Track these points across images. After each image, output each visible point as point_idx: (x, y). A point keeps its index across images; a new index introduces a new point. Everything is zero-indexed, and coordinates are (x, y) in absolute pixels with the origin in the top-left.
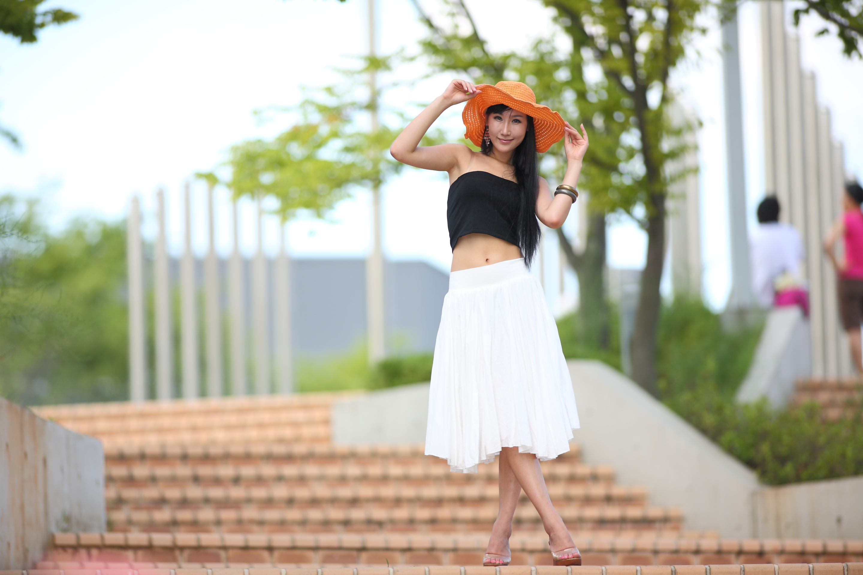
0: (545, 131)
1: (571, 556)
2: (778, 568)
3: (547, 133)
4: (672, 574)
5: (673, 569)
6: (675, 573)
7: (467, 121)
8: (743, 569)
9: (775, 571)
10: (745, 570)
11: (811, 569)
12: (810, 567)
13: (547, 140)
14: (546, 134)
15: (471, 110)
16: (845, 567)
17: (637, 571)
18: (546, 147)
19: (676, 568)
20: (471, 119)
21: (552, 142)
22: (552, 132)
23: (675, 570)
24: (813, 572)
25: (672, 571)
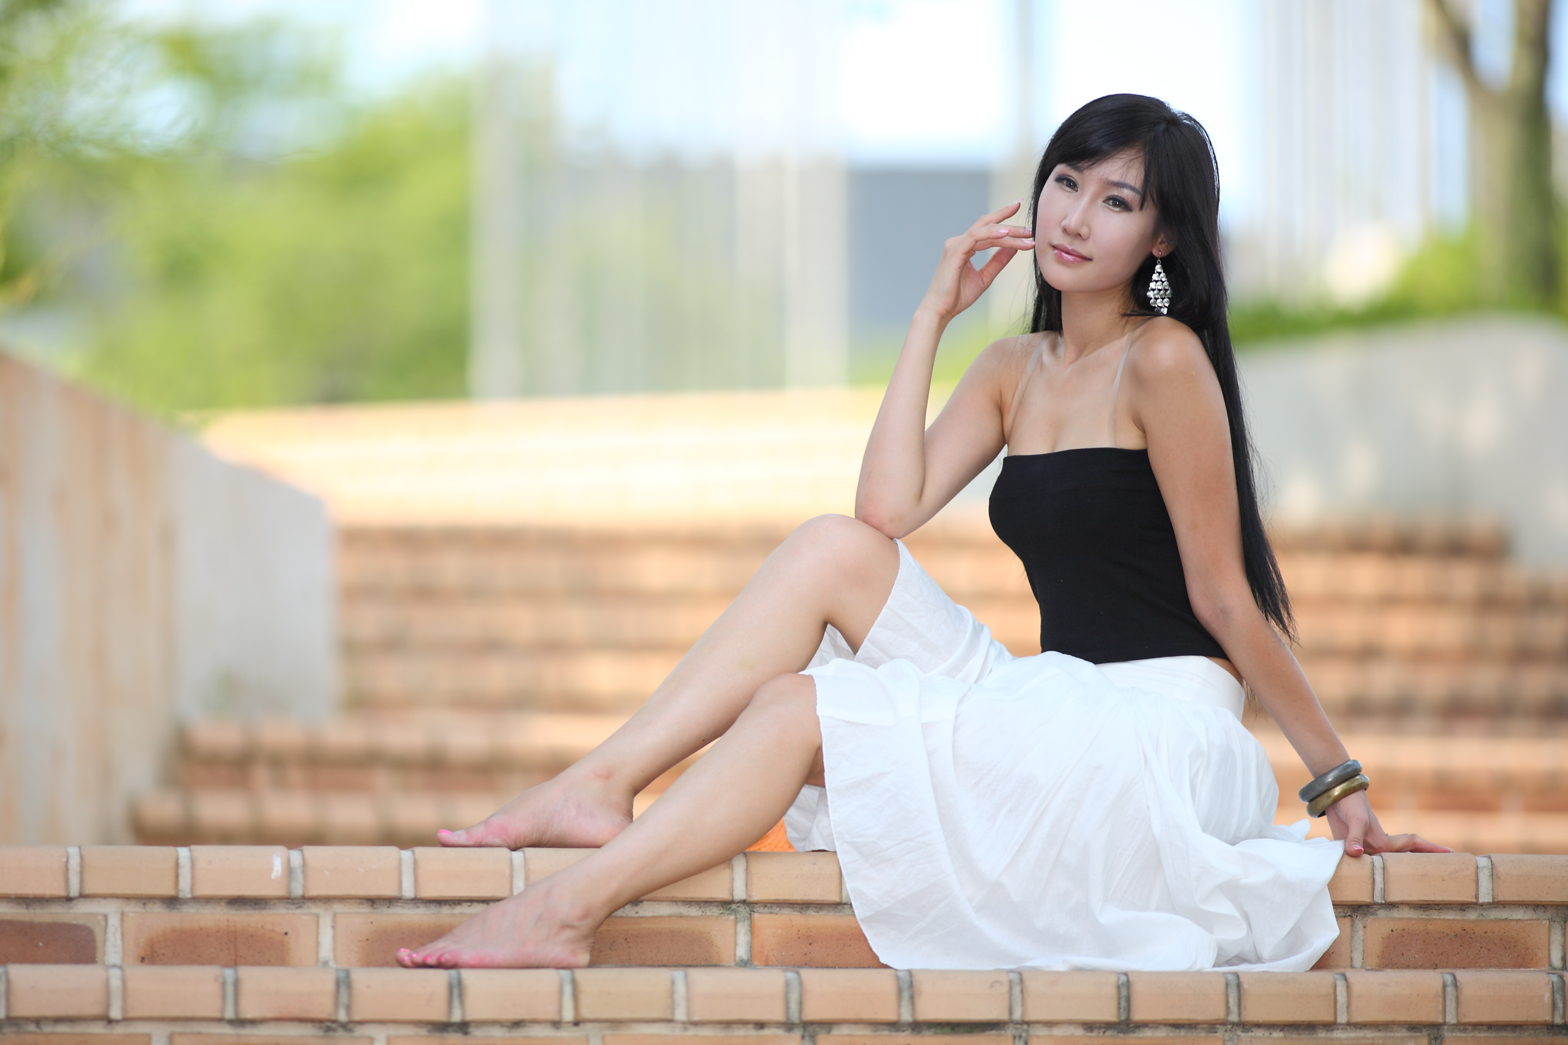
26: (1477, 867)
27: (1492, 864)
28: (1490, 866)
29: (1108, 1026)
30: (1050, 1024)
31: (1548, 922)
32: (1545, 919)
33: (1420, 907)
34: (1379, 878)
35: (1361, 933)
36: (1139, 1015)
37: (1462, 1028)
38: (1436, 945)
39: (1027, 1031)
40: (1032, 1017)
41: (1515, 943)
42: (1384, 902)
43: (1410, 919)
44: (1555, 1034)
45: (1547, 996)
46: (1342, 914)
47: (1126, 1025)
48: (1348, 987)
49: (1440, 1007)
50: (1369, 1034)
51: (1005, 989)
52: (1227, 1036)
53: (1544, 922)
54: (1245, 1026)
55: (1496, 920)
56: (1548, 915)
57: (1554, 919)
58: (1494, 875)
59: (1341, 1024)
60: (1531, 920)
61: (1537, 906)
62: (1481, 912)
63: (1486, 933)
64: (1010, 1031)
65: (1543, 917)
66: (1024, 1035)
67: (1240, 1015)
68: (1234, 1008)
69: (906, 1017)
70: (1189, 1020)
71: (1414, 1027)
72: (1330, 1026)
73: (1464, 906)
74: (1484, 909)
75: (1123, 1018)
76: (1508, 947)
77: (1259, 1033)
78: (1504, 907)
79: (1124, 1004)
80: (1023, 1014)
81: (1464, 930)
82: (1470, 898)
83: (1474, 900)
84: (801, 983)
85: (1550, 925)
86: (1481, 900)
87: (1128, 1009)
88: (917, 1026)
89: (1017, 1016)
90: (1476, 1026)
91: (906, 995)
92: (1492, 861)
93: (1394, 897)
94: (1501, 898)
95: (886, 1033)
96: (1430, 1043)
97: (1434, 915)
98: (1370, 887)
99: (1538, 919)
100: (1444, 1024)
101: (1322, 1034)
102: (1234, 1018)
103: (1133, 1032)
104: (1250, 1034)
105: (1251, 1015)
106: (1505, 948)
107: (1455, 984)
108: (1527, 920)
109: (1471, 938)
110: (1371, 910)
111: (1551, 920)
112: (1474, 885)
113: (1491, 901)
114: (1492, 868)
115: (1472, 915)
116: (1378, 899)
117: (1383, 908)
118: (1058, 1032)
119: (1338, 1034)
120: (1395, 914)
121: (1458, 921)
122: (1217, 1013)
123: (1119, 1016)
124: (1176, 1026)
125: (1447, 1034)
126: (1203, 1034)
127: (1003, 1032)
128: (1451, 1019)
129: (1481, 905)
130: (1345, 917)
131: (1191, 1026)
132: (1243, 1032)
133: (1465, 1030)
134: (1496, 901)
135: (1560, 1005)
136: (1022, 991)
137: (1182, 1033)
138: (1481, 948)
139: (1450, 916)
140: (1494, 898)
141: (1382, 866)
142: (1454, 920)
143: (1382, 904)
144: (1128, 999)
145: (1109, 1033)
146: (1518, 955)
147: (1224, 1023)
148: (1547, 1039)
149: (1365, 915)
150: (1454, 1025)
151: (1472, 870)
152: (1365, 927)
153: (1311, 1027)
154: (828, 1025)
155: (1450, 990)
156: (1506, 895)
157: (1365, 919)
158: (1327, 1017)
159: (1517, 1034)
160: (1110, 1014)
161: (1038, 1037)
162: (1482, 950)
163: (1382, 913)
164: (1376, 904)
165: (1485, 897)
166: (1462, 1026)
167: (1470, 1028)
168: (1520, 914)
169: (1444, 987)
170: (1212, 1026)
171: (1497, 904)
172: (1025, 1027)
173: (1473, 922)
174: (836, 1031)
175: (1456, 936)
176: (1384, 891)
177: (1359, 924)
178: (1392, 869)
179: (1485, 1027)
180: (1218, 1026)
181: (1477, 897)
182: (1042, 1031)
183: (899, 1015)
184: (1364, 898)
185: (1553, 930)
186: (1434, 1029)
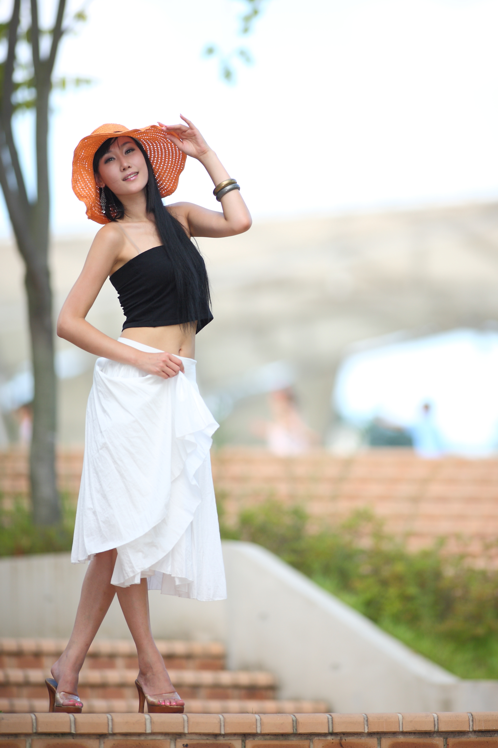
0: (164, 165)
1: (174, 704)
2: (402, 718)
3: (167, 166)
4: (293, 724)
5: (294, 719)
6: (296, 723)
7: (81, 195)
8: (366, 719)
9: (399, 722)
10: (368, 720)
11: (436, 719)
12: (435, 717)
13: (171, 175)
14: (167, 168)
15: (79, 181)
16: (470, 717)
17: (256, 720)
18: (174, 182)
19: (297, 717)
20: (84, 191)
21: (178, 173)
22: (172, 162)
23: (296, 720)
24: (438, 723)
25: (293, 721)
26: (145, 720)
28: (150, 718)
33: (124, 735)
34: (110, 723)
43: (120, 740)
55: (150, 740)
56: (169, 737)
57: (172, 739)
58: (152, 722)
60: (164, 739)
61: (167, 734)
62: (146, 737)
63: (147, 745)
73: (139, 734)
74: (147, 735)
81: (139, 744)
82: (144, 731)
93: (116, 731)
97: (129, 738)
98: (107, 727)
99: (166, 739)
108: (162, 740)
110: (107, 736)
112: (144, 726)
115: (142, 738)
116: (110, 732)
120: (115, 738)
121: (137, 740)
130: (97, 739)
139: (134, 738)
140: (152, 731)
141: (111, 719)
143: (111, 734)
149: (104, 738)
152: (104, 743)
156: (157, 730)
157: (104, 740)
163: (110, 737)
165: (148, 731)
168: (159, 737)
171: (153, 734)
176: (112, 728)
178: (115, 720)
181: (146, 731)
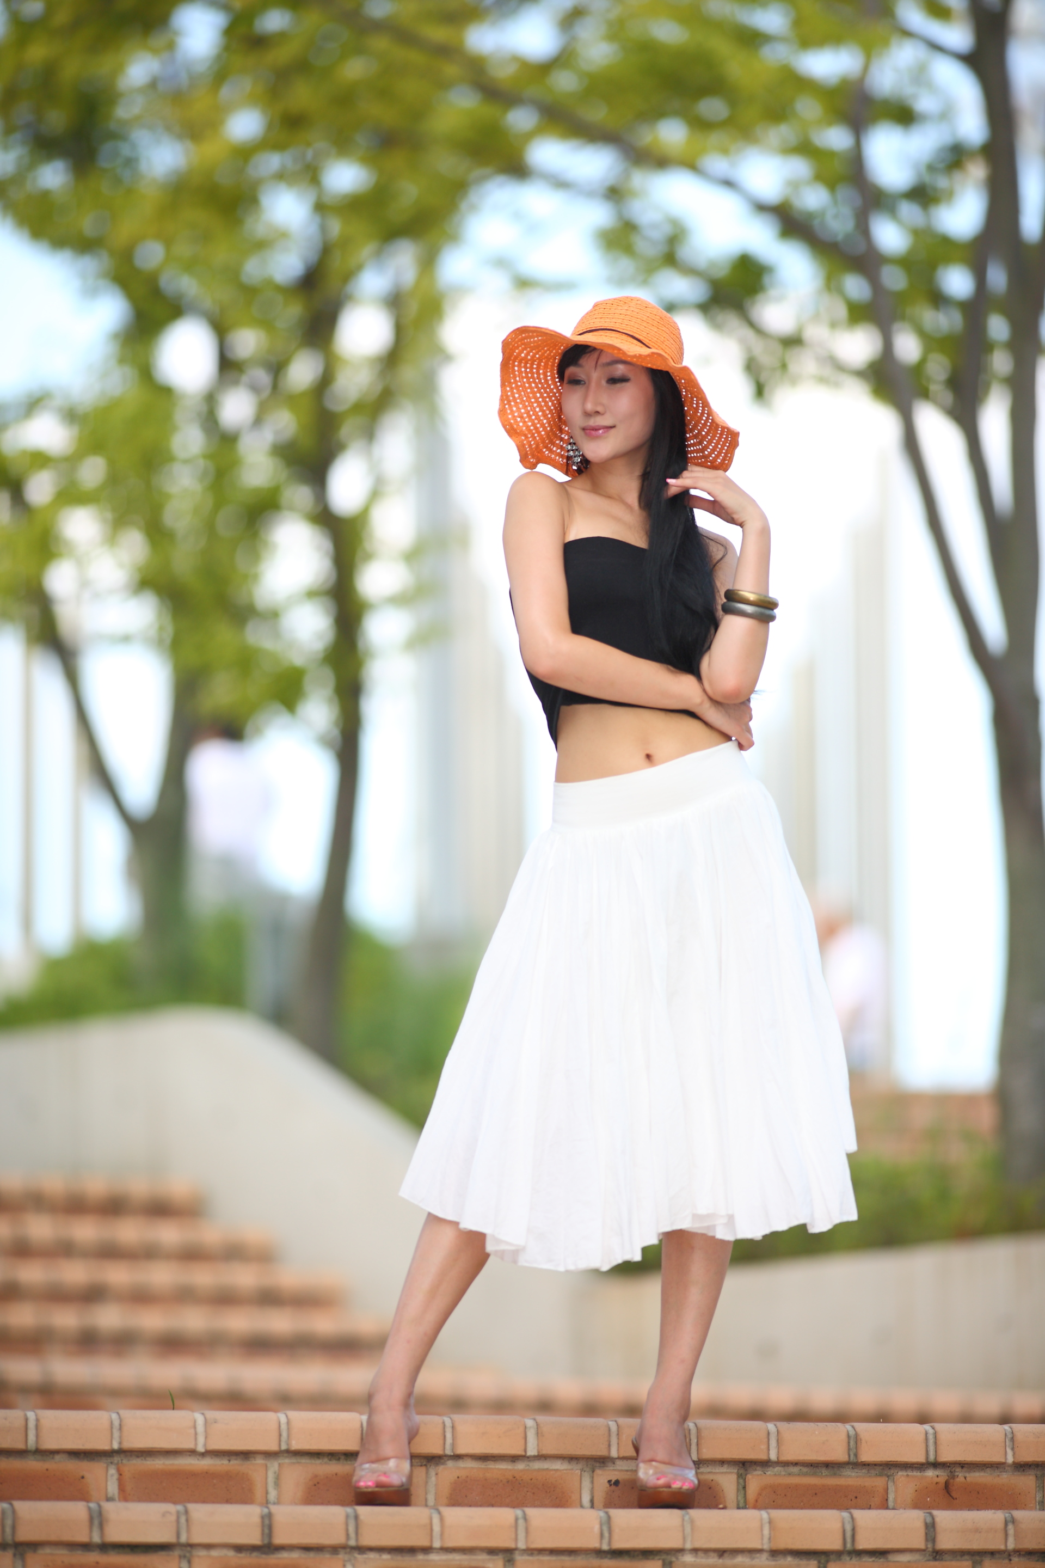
4: (849, 1442)
6: (856, 1442)
7: (516, 429)
17: (768, 1433)
23: (857, 1435)
25: (849, 1438)
26: (526, 1427)
27: (537, 1425)
28: (535, 1427)
29: (253, 1548)
30: (209, 1547)
31: (580, 1471)
32: (577, 1469)
33: (480, 1459)
35: (433, 1479)
36: (278, 1540)
37: (530, 1552)
38: (492, 1489)
39: (190, 1552)
40: (196, 1539)
41: (554, 1487)
42: (452, 1454)
43: (472, 1468)
44: (602, 1558)
45: (597, 1528)
46: (419, 1464)
47: (268, 1548)
48: (442, 1519)
49: (513, 1536)
50: (457, 1557)
51: (174, 1518)
52: (347, 1557)
53: (577, 1471)
54: (361, 1549)
55: (539, 1470)
56: (580, 1466)
57: (585, 1469)
58: (538, 1434)
59: (436, 1549)
60: (566, 1470)
61: (571, 1459)
62: (528, 1463)
63: (531, 1479)
64: (177, 1553)
65: (576, 1468)
66: (188, 1555)
67: (357, 1540)
68: (352, 1534)
69: (96, 1539)
70: (317, 1544)
71: (492, 1551)
72: (427, 1550)
73: (514, 1458)
74: (530, 1461)
75: (266, 1542)
76: (548, 1491)
77: (372, 1555)
78: (546, 1459)
79: (266, 1531)
80: (188, 1538)
81: (515, 1477)
82: (520, 1452)
83: (523, 1454)
84: (14, 1512)
85: (581, 1474)
86: (529, 1453)
87: (270, 1535)
88: (105, 1547)
89: (183, 1539)
90: (541, 1551)
91: (96, 1522)
92: (537, 1423)
93: (461, 1450)
94: (544, 1452)
95: (80, 1552)
96: (505, 1565)
97: (491, 1465)
98: (442, 1442)
99: (572, 1468)
100: (516, 1549)
101: (421, 1557)
102: (352, 1543)
103: (273, 1553)
104: (365, 1556)
105: (366, 1541)
106: (546, 1492)
107: (525, 1518)
108: (563, 1470)
109: (520, 1484)
110: (442, 1461)
111: (582, 1470)
112: (523, 1441)
113: (536, 1454)
114: (537, 1428)
115: (520, 1466)
116: (448, 1452)
117: (452, 1459)
118: (215, 1553)
119: (434, 1557)
120: (461, 1464)
121: (510, 1470)
122: (339, 1539)
123: (263, 1540)
124: (307, 1549)
125: (518, 1558)
126: (328, 1556)
127: (171, 1553)
128: (522, 1545)
129: (528, 1457)
130: (421, 1466)
131: (319, 1549)
132: (359, 1554)
133: (532, 1554)
134: (541, 1454)
135: (606, 1534)
136: (187, 1520)
137: (312, 1554)
138: (528, 1492)
139: (503, 1466)
140: (538, 1452)
141: (451, 1425)
142: (506, 1469)
143: (451, 1456)
144: (270, 1527)
145: (255, 1554)
146: (557, 1498)
147: (344, 1547)
148: (596, 1562)
149: (437, 1464)
150: (524, 1550)
151: (522, 1429)
152: (437, 1474)
153: (411, 1551)
154: (34, 1546)
155: (521, 1522)
156: (548, 1449)
157: (437, 1468)
158: (425, 1543)
159: (572, 1558)
160: (255, 1538)
161: (199, 1557)
162: (528, 1493)
163: (450, 1464)
164: (446, 1456)
165: (532, 1451)
166: (530, 1551)
167: (536, 1552)
168: (558, 1465)
169: (517, 1519)
170: (334, 1550)
171: (541, 1457)
172: (189, 1549)
173: (522, 1471)
174: (40, 1551)
175: (508, 1482)
176: (453, 1445)
177: (432, 1472)
178: (459, 1428)
179: (547, 1552)
180: (339, 1549)
181: (525, 1451)
182: (203, 1553)
183: (91, 1537)
184: (437, 1450)
185: (583, 1478)
186: (508, 1553)
